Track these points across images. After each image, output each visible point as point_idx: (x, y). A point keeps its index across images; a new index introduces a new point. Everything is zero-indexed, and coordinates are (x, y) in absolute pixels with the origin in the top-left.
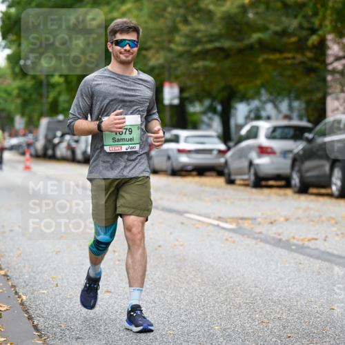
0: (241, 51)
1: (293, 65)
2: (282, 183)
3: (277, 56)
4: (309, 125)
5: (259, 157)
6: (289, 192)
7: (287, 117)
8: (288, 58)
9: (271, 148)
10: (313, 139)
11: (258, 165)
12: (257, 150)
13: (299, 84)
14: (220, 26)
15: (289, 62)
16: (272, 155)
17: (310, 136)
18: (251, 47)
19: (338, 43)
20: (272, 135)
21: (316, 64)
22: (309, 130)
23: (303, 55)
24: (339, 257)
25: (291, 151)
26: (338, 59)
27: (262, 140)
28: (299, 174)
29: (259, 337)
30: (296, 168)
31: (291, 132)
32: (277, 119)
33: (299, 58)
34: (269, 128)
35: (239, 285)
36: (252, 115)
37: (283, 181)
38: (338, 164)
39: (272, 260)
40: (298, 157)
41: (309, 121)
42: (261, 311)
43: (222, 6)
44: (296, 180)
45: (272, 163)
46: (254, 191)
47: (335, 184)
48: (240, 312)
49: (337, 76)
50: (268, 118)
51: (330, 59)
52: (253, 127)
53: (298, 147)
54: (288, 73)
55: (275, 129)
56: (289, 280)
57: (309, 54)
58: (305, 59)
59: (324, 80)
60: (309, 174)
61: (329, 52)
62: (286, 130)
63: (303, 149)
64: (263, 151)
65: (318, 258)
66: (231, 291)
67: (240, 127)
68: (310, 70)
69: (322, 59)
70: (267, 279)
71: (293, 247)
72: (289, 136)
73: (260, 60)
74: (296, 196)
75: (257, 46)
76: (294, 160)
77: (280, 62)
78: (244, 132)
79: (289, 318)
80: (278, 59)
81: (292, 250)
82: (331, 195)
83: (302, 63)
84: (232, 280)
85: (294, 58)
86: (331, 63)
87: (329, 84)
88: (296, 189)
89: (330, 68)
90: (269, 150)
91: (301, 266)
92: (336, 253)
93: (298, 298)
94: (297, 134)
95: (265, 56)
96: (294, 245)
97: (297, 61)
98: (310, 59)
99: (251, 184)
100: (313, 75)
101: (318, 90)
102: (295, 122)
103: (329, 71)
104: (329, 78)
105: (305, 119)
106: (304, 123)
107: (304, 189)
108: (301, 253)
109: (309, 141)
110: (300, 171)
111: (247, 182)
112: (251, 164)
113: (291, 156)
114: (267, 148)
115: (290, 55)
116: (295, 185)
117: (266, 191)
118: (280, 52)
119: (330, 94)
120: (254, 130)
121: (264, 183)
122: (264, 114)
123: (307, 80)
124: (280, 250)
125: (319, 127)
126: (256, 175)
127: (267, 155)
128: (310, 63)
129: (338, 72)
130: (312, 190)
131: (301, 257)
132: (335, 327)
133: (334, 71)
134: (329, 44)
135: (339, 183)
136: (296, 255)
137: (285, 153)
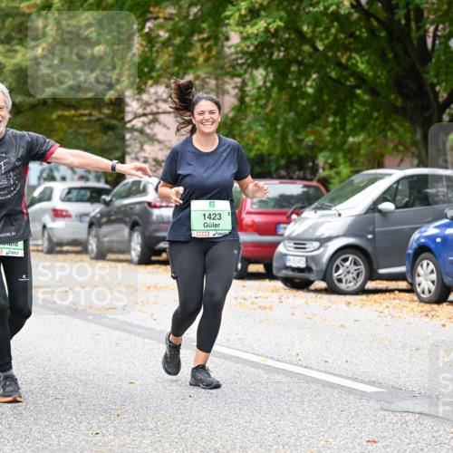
0: (33, 107)
1: (89, 122)
2: (79, 248)
3: (73, 112)
4: (107, 187)
5: (53, 221)
6: (85, 257)
7: (82, 178)
8: (85, 115)
9: (66, 211)
10: (111, 201)
11: (52, 229)
12: (51, 212)
13: (96, 143)
14: (10, 80)
15: (85, 118)
16: (67, 219)
17: (108, 198)
18: (44, 102)
19: (138, 100)
20: (67, 197)
21: (114, 122)
22: (107, 192)
23: (100, 111)
24: (139, 327)
25: (87, 215)
26: (137, 116)
27: (56, 203)
28: (95, 239)
29: (53, 414)
30: (93, 232)
31: (88, 194)
32: (72, 180)
33: (96, 114)
34: (64, 190)
35: (32, 358)
36: (45, 175)
37: (80, 247)
38: (137, 228)
39: (67, 331)
40: (95, 221)
41: (107, 182)
42: (55, 387)
43: (12, 58)
44: (93, 245)
45: (67, 227)
46: (48, 256)
47: (135, 250)
48: (32, 388)
49: (136, 134)
50: (64, 179)
51: (128, 117)
52: (46, 188)
53: (95, 209)
54: (83, 131)
55: (70, 191)
56: (85, 353)
57: (107, 111)
58: (102, 116)
59: (123, 139)
60: (106, 239)
61: (128, 109)
62: (83, 192)
63: (100, 212)
64: (57, 214)
65: (116, 328)
66: (22, 366)
67: (34, 188)
68: (107, 128)
69: (120, 116)
70: (61, 352)
71: (90, 317)
72: (85, 198)
73: (54, 116)
74: (94, 262)
75: (50, 101)
76: (91, 225)
77: (75, 119)
78: (36, 194)
79: (86, 393)
80: (74, 116)
81: (88, 320)
82: (130, 261)
83: (99, 120)
84: (23, 354)
85: (90, 115)
86: (130, 121)
87: (128, 143)
88: (93, 255)
89: (129, 125)
90: (64, 214)
91: (97, 337)
92: (135, 322)
93: (95, 372)
94: (95, 195)
95: (60, 112)
96: (91, 314)
97: (94, 118)
98: (108, 116)
99: (45, 250)
100: (110, 133)
101: (116, 149)
102: (92, 184)
103: (127, 129)
104: (128, 136)
105: (103, 180)
106: (102, 185)
107: (101, 256)
108: (98, 323)
109: (107, 204)
110: (97, 236)
111: (40, 248)
112: (44, 227)
113: (87, 219)
114: (62, 211)
115: (87, 112)
116: (92, 251)
117: (60, 257)
118: (76, 109)
119: (129, 154)
120: (48, 192)
121: (58, 249)
122: (57, 175)
123: (106, 138)
124: (76, 320)
125: (117, 189)
126: (50, 239)
127: (61, 219)
128: (107, 121)
129: (137, 130)
130: (110, 256)
131: (98, 327)
132: (133, 402)
133: (133, 129)
134: (128, 100)
135: (139, 249)
136: (92, 325)
137: (81, 216)
